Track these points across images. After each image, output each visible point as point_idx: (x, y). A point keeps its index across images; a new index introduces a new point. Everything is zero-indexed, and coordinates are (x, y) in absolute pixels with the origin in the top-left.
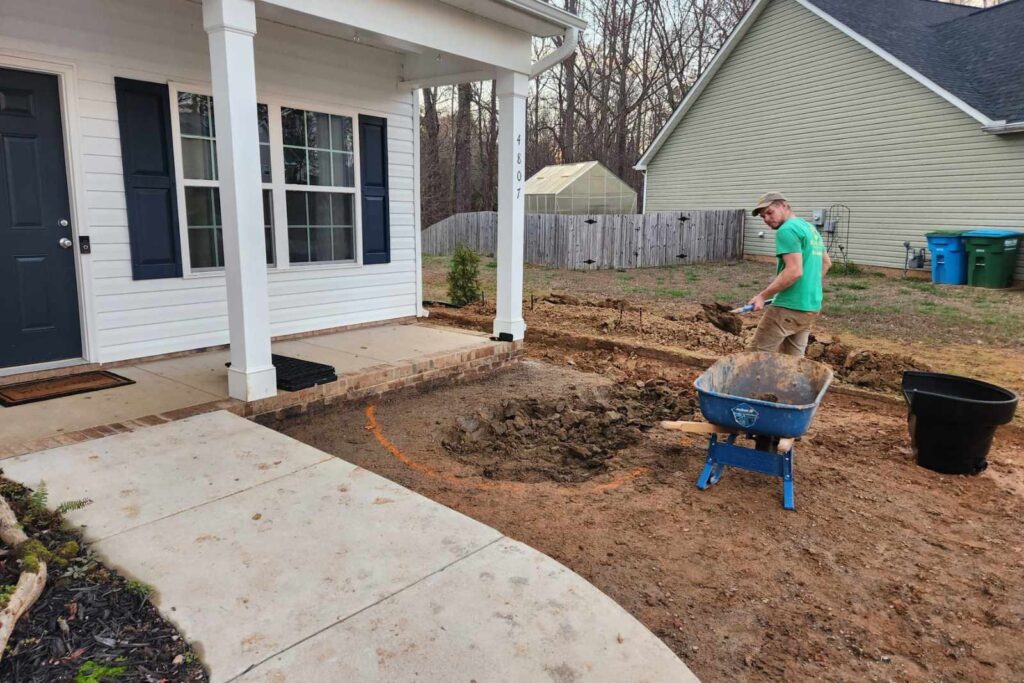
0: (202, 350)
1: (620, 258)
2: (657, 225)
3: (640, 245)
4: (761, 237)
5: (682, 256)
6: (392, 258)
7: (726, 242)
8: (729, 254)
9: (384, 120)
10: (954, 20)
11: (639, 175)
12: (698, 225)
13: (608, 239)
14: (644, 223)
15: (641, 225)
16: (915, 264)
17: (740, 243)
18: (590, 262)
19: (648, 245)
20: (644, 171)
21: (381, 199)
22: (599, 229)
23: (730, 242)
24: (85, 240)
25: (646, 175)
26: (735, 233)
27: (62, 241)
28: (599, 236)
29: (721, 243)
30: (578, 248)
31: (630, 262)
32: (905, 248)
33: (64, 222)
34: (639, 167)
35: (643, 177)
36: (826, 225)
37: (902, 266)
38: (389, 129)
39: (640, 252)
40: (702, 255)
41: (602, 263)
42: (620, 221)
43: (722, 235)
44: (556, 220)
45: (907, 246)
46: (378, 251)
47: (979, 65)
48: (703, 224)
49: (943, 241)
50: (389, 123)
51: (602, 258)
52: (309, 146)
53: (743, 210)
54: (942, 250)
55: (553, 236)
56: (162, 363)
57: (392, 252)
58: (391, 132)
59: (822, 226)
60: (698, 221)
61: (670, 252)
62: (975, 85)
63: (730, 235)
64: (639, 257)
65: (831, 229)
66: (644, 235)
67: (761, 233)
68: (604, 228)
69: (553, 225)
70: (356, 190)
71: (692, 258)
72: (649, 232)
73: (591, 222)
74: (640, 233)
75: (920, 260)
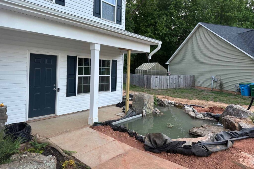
0: (78, 112)
1: (164, 86)
2: (173, 78)
3: (168, 83)
4: (199, 82)
5: (179, 86)
6: (117, 90)
7: (190, 83)
8: (191, 86)
9: (117, 60)
10: (243, 33)
11: (167, 65)
12: (183, 79)
13: (160, 82)
14: (169, 78)
15: (168, 78)
16: (238, 91)
17: (194, 83)
18: (156, 87)
19: (170, 83)
20: (168, 64)
21: (115, 77)
22: (158, 79)
23: (191, 83)
24: (59, 89)
25: (169, 65)
26: (192, 80)
27: (54, 89)
28: (158, 81)
29: (189, 83)
30: (153, 84)
31: (166, 87)
32: (235, 87)
33: (55, 85)
34: (167, 63)
35: (168, 66)
36: (215, 80)
37: (235, 91)
38: (117, 62)
39: (168, 85)
40: (184, 86)
41: (159, 87)
42: (163, 77)
43: (189, 81)
44: (148, 77)
45: (236, 86)
46: (114, 89)
47: (250, 44)
48: (184, 78)
49: (244, 86)
50: (117, 61)
51: (159, 86)
52: (102, 67)
53: (194, 75)
54: (243, 88)
55: (147, 80)
56: (70, 115)
57: (117, 89)
58: (118, 63)
59: (214, 80)
60: (183, 77)
61: (176, 85)
62: (249, 48)
63: (191, 81)
64: (168, 86)
65: (216, 81)
66: (169, 81)
67: (199, 81)
68: (159, 79)
69: (147, 78)
70: (110, 76)
71: (182, 87)
72: (171, 80)
73: (156, 77)
74: (168, 80)
75: (239, 90)
